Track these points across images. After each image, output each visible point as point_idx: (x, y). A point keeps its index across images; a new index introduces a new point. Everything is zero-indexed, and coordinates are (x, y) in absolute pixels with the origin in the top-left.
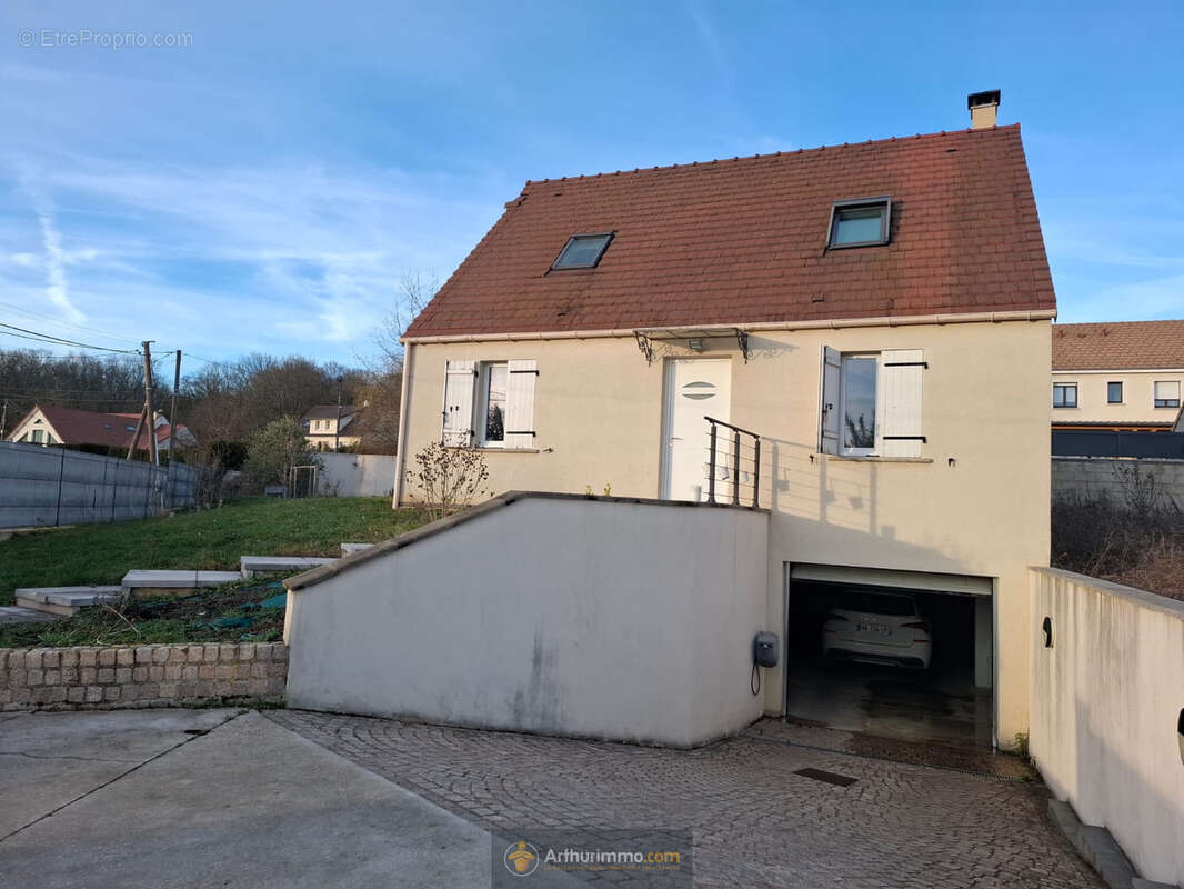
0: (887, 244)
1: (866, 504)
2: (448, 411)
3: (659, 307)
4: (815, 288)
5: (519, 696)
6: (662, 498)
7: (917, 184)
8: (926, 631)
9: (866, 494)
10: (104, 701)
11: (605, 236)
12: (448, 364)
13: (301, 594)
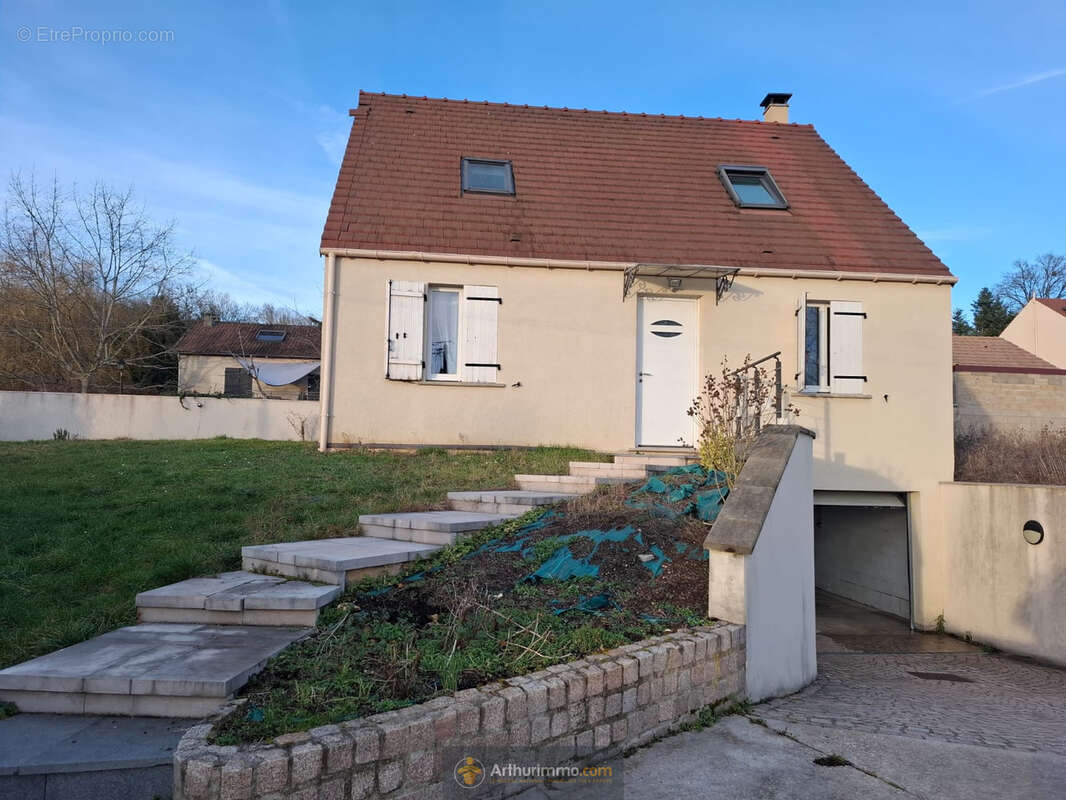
0: (785, 209)
2: (393, 337)
4: (756, 240)
7: (768, 161)
9: (822, 428)
11: (503, 164)
12: (391, 283)
13: (750, 556)
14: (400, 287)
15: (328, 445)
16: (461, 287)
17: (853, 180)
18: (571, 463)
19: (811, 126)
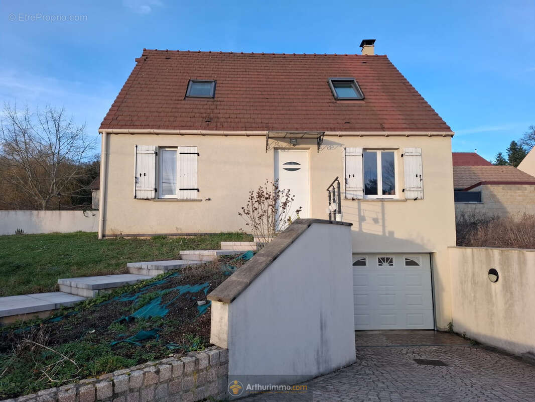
0: (362, 99)
2: (138, 176)
4: (342, 117)
5: (318, 352)
7: (359, 75)
11: (211, 82)
12: (136, 146)
13: (231, 305)
14: (142, 148)
15: (104, 236)
16: (177, 147)
17: (404, 83)
18: (222, 242)
19: (385, 56)
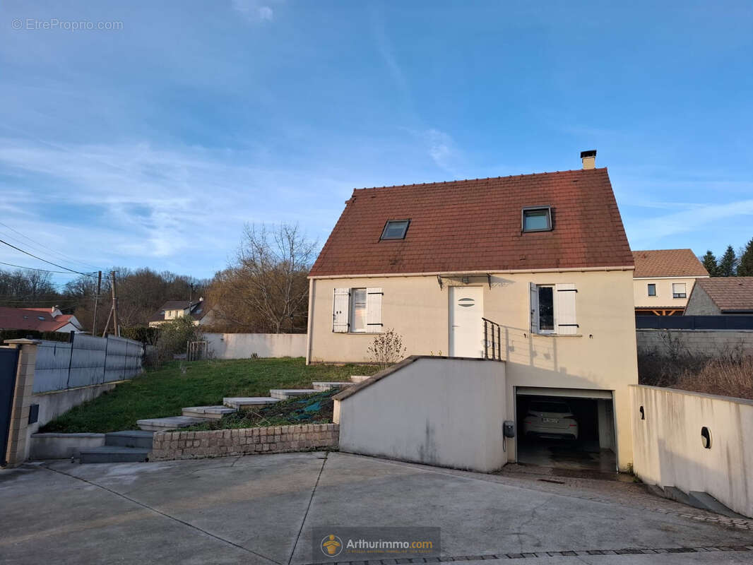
0: (551, 230)
1: (552, 357)
2: (336, 314)
3: (443, 261)
4: (521, 253)
5: (422, 448)
6: (451, 356)
7: (562, 198)
8: (576, 420)
9: (552, 353)
10: (270, 450)
11: (406, 221)
12: (335, 289)
13: (342, 402)
14: (339, 291)
15: (310, 362)
16: (366, 288)
19: (605, 169)
